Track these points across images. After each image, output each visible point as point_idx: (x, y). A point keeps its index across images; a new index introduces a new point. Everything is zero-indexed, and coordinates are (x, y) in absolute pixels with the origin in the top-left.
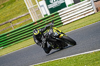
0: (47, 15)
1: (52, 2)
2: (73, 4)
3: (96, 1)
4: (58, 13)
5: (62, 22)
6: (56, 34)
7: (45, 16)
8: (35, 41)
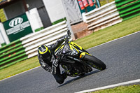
0: (5, 44)
1: (12, 26)
2: (42, 28)
3: (74, 24)
4: (21, 42)
5: (27, 53)
6: (74, 52)
7: (2, 45)
8: (41, 64)
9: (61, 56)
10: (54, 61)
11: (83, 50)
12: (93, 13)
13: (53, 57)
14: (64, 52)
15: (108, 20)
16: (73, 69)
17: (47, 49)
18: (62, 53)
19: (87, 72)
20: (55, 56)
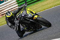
8: (8, 24)
9: (21, 18)
10: (17, 22)
11: (36, 14)
12: (3, 5)
13: (16, 19)
14: (23, 15)
15: (11, 9)
16: (29, 27)
17: (11, 13)
18: (22, 16)
19: (38, 29)
20: (17, 18)
